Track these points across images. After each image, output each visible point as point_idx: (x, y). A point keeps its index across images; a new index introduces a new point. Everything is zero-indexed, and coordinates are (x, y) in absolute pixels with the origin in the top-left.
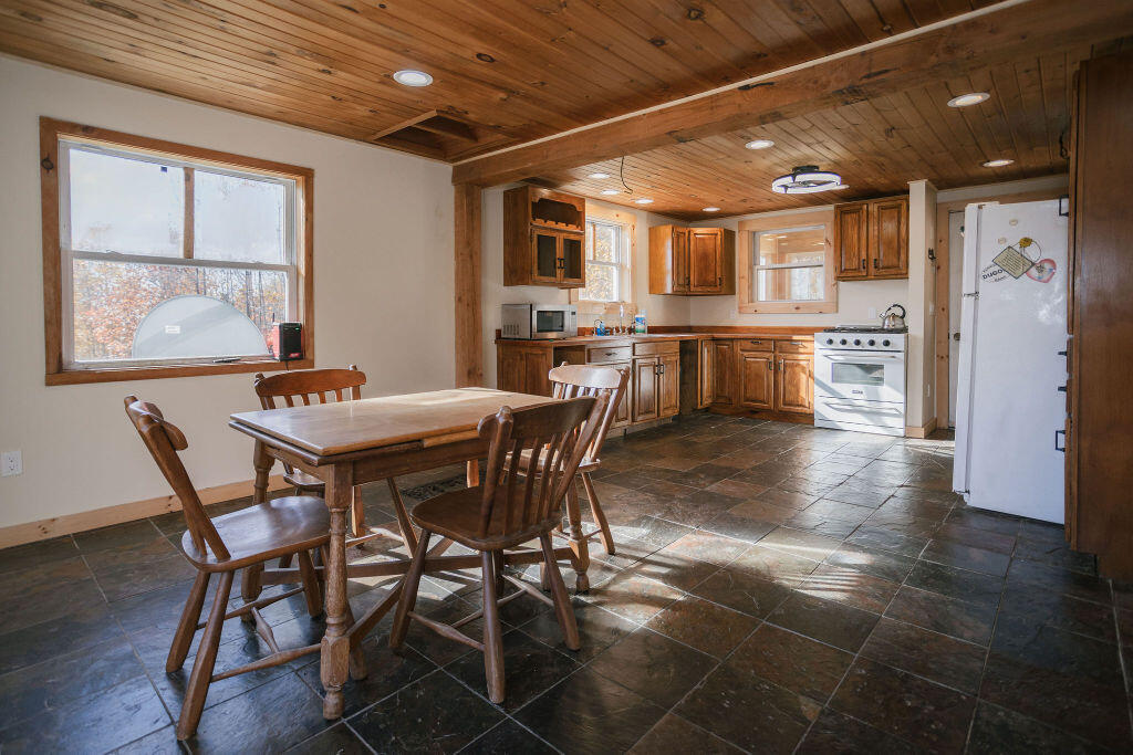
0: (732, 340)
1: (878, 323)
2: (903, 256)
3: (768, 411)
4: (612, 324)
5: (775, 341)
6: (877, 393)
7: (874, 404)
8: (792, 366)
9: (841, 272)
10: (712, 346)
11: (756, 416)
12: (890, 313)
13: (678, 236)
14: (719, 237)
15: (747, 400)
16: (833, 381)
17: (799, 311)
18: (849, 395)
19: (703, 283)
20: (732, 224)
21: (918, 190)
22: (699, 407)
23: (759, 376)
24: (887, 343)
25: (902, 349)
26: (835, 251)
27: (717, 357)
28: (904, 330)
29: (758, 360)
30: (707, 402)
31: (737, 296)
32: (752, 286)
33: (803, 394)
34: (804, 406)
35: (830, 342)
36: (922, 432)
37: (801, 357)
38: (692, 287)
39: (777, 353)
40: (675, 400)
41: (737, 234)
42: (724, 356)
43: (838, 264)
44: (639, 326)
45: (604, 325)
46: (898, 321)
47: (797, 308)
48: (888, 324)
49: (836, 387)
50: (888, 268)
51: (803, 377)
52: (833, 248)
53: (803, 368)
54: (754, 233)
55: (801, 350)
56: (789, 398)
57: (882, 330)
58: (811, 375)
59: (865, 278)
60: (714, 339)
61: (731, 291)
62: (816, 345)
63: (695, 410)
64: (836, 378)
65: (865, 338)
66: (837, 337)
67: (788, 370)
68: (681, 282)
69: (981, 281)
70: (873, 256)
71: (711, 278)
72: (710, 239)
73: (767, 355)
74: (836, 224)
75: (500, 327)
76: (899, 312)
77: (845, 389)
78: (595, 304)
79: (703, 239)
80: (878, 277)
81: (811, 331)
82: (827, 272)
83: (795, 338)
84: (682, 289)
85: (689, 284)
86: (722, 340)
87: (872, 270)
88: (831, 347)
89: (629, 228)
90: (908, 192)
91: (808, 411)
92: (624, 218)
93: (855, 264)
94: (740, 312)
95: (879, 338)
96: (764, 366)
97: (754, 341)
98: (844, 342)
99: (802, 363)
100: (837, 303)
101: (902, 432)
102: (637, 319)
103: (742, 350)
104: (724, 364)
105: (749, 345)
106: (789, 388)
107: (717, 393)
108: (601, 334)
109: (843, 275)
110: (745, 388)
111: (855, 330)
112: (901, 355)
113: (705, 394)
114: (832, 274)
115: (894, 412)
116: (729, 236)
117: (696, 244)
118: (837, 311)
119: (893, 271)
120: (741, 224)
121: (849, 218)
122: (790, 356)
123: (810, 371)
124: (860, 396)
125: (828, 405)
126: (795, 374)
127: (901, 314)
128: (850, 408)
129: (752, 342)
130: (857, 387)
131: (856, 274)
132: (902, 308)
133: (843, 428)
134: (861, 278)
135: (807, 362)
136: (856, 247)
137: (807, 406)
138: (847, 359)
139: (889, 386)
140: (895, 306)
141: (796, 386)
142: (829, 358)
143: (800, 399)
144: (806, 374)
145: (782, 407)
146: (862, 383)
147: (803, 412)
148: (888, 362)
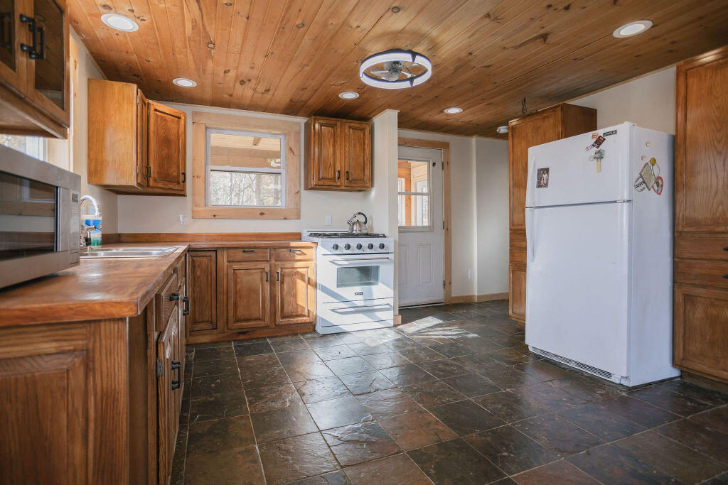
0: (216, 249)
2: (367, 172)
3: (263, 328)
5: (270, 248)
6: (371, 293)
7: (368, 303)
8: (290, 275)
9: (319, 180)
14: (183, 121)
15: (237, 320)
16: (338, 286)
17: (264, 217)
18: (351, 297)
19: (166, 178)
23: (253, 291)
24: (382, 247)
25: (393, 250)
29: (251, 272)
31: (188, 197)
33: (301, 302)
34: (304, 316)
35: (336, 247)
36: (400, 319)
37: (298, 264)
38: (151, 181)
39: (273, 261)
41: (190, 125)
43: (317, 172)
46: (363, 227)
47: (262, 214)
48: (356, 229)
49: (341, 291)
50: (356, 180)
51: (301, 285)
53: (302, 277)
54: (207, 129)
55: (298, 257)
56: (288, 310)
58: (311, 282)
59: (339, 188)
61: (183, 190)
64: (341, 283)
66: (342, 242)
67: (287, 280)
70: (345, 169)
71: (173, 171)
72: (172, 121)
73: (263, 265)
77: (349, 292)
79: (165, 120)
83: (293, 244)
86: (201, 250)
87: (345, 181)
88: (338, 252)
91: (306, 319)
93: (331, 174)
94: (194, 218)
97: (248, 249)
98: (348, 247)
99: (299, 270)
100: (300, 210)
103: (229, 262)
105: (239, 255)
106: (287, 298)
112: (392, 256)
115: (387, 306)
117: (156, 121)
118: (299, 218)
119: (359, 184)
120: (196, 114)
122: (288, 265)
123: (309, 278)
124: (361, 297)
125: (333, 310)
126: (294, 284)
127: (364, 221)
128: (353, 310)
129: (244, 251)
130: (358, 289)
131: (332, 184)
132: (364, 215)
133: (347, 330)
134: (335, 188)
135: (306, 269)
136: (332, 160)
137: (306, 314)
138: (351, 264)
139: (383, 283)
140: (359, 214)
141: (295, 296)
142: (335, 264)
143: (299, 309)
144: (304, 281)
145: (279, 320)
146: (362, 284)
147: (303, 321)
148: (382, 263)
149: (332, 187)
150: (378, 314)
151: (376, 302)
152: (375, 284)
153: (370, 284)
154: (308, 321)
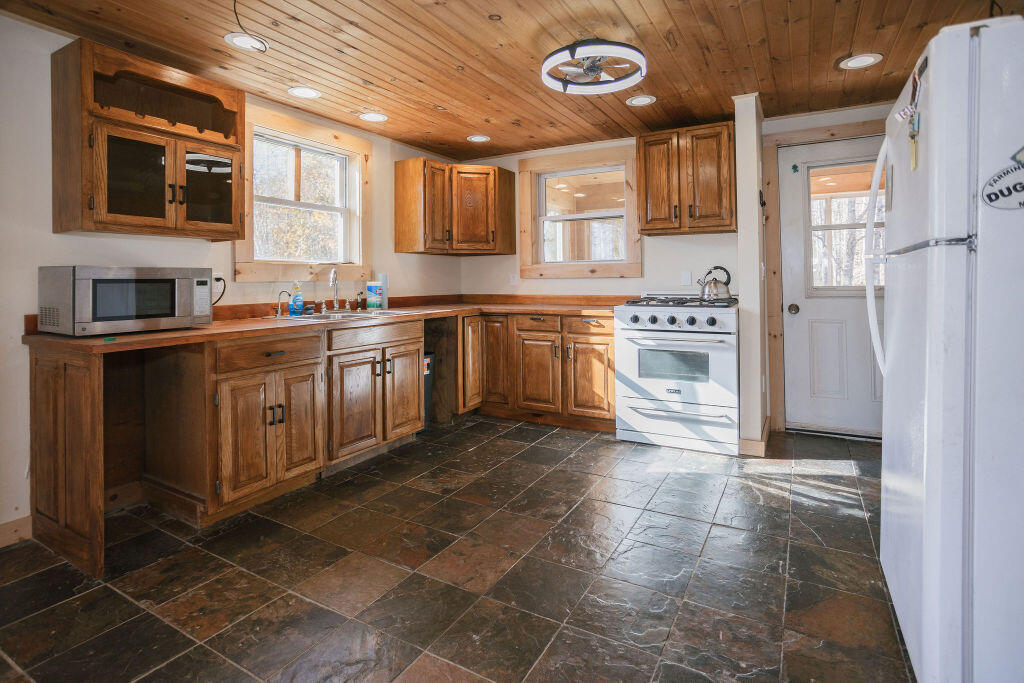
0: (506, 315)
1: (696, 291)
2: (725, 202)
3: (554, 414)
4: (321, 297)
5: (562, 316)
6: (694, 393)
7: (691, 409)
8: (584, 352)
9: (647, 223)
10: (480, 323)
11: (540, 420)
12: (710, 277)
13: (433, 174)
14: (491, 177)
15: (527, 399)
16: (640, 376)
17: (595, 275)
18: (662, 394)
19: (471, 238)
20: (510, 162)
21: (746, 106)
22: (461, 410)
23: (542, 367)
24: (712, 322)
25: (733, 329)
26: (639, 195)
27: (487, 338)
28: (732, 301)
29: (540, 343)
30: (473, 402)
31: (518, 255)
32: (537, 242)
33: (598, 389)
34: (602, 409)
35: (636, 319)
36: (761, 448)
37: (593, 339)
38: (454, 243)
39: (565, 333)
40: (417, 409)
41: (517, 176)
42: (497, 338)
43: (643, 213)
44: (373, 299)
45: (302, 298)
46: (722, 289)
47: (593, 271)
48: (710, 292)
49: (645, 383)
50: (707, 216)
51: (597, 367)
52: (635, 193)
53: (600, 357)
54: (539, 175)
55: (594, 330)
56: (582, 397)
57: (701, 302)
58: (610, 365)
59: (678, 231)
60: (483, 314)
61: (510, 248)
62: (618, 324)
63: (455, 415)
64: (644, 371)
65: (682, 313)
66: (645, 313)
67: (580, 358)
68: (438, 236)
69: (983, 207)
70: (687, 201)
71: (481, 231)
72: (479, 179)
73: (552, 336)
74: (638, 158)
75: (34, 310)
76: (721, 276)
77: (658, 387)
78: (287, 267)
79: (470, 179)
80: (695, 230)
81: (609, 302)
82: (628, 224)
83: (587, 312)
84: (440, 246)
85: (450, 239)
86: (493, 314)
87: (686, 220)
88: (637, 326)
89: (359, 159)
90: (731, 117)
91: (607, 415)
92: (349, 142)
93: (664, 212)
94: (521, 277)
95: (702, 314)
96: (547, 352)
97: (536, 316)
98: (654, 320)
99: (597, 347)
100: (642, 264)
101: (735, 451)
102: (370, 289)
103: (519, 330)
104: (497, 350)
105: (528, 322)
106: (582, 382)
107: (488, 388)
108: (294, 312)
109: (648, 226)
110: (524, 385)
111: (665, 302)
112: (732, 339)
113: (469, 393)
114: (636, 226)
115: (724, 420)
116: (506, 179)
117: (460, 184)
118: (642, 275)
119: (713, 222)
120: (522, 162)
121: (654, 150)
122: (582, 338)
123: (609, 360)
124: (676, 397)
125: (634, 409)
126: (589, 363)
127: (725, 280)
128: (664, 414)
129: (532, 319)
130: (673, 384)
131: (666, 226)
132: (725, 270)
133: (655, 443)
134: (672, 231)
135: (604, 347)
136: (666, 191)
137: (606, 408)
138: (659, 345)
139: (716, 381)
140: (716, 268)
141: (590, 380)
142: (634, 342)
143: (596, 399)
144: (603, 363)
145: (573, 409)
146: (680, 378)
147: (601, 416)
148: (714, 348)
149: (669, 231)
150: (706, 428)
151: (703, 410)
152: (701, 381)
153: (694, 379)
154: (608, 417)
